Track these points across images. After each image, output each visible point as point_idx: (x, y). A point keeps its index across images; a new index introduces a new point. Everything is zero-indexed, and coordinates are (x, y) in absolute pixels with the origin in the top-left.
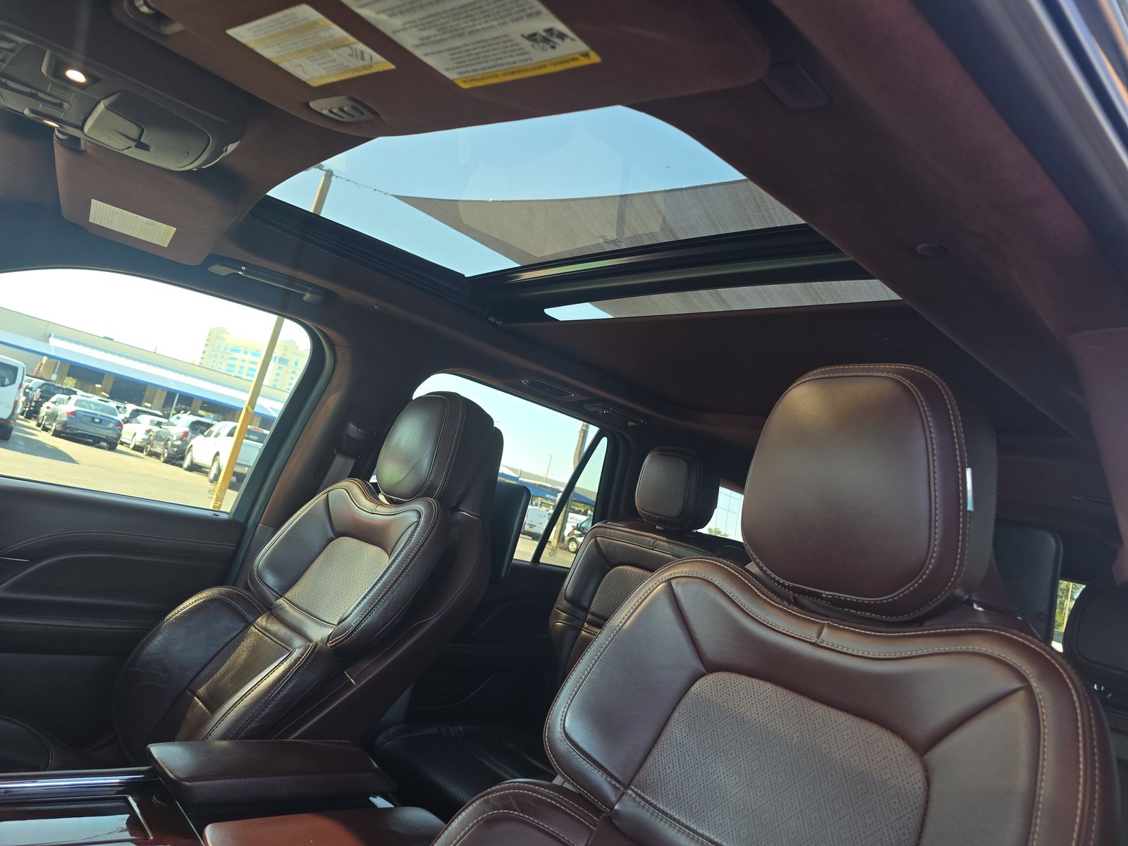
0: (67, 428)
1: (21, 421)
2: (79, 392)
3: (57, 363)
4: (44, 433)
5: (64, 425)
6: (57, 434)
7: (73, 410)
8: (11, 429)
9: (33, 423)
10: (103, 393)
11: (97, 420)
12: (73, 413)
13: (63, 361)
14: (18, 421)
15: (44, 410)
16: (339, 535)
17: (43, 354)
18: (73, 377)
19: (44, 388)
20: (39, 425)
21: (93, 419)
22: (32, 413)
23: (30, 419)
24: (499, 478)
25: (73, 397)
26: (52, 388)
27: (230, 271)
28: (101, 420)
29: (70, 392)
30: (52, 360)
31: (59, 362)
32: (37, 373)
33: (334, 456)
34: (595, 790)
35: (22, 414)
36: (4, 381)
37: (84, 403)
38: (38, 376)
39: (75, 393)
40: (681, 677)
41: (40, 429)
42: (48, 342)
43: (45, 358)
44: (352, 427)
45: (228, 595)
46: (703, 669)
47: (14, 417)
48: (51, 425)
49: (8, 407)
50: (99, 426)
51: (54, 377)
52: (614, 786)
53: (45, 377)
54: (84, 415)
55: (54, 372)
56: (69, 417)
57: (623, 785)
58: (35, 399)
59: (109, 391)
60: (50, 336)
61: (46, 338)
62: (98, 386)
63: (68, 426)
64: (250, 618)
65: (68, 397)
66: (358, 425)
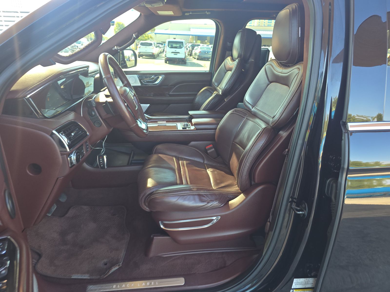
0: (200, 57)
1: (189, 57)
2: (201, 45)
3: (194, 37)
4: (195, 59)
5: (199, 56)
6: (198, 59)
7: (200, 51)
8: (186, 60)
9: (192, 57)
10: (208, 43)
11: (206, 52)
12: (200, 52)
13: (195, 35)
14: (187, 58)
15: (193, 53)
16: (227, 71)
17: (190, 35)
18: (199, 40)
19: (192, 46)
20: (193, 57)
21: (205, 52)
22: (191, 55)
23: (191, 56)
24: (262, 49)
25: (199, 47)
26: (194, 45)
27: (189, 14)
28: (207, 52)
29: (199, 45)
30: (193, 36)
31: (194, 36)
32: (190, 42)
33: (226, 52)
34: (249, 108)
35: (188, 55)
36: (181, 47)
37: (202, 48)
38: (191, 42)
39: (200, 45)
40: (265, 85)
41: (194, 59)
42: (190, 31)
43: (191, 36)
44: (228, 43)
45: (208, 88)
46: (269, 83)
47: (186, 57)
48: (196, 57)
49: (184, 54)
50: (207, 54)
51: (194, 42)
52: (252, 107)
53: (193, 42)
54: (203, 52)
55: (194, 40)
56: (199, 53)
57: (253, 107)
58: (191, 50)
59: (209, 42)
60: (190, 29)
61: (189, 29)
62: (206, 41)
63: (200, 56)
64: (212, 92)
65: (198, 47)
66: (230, 42)
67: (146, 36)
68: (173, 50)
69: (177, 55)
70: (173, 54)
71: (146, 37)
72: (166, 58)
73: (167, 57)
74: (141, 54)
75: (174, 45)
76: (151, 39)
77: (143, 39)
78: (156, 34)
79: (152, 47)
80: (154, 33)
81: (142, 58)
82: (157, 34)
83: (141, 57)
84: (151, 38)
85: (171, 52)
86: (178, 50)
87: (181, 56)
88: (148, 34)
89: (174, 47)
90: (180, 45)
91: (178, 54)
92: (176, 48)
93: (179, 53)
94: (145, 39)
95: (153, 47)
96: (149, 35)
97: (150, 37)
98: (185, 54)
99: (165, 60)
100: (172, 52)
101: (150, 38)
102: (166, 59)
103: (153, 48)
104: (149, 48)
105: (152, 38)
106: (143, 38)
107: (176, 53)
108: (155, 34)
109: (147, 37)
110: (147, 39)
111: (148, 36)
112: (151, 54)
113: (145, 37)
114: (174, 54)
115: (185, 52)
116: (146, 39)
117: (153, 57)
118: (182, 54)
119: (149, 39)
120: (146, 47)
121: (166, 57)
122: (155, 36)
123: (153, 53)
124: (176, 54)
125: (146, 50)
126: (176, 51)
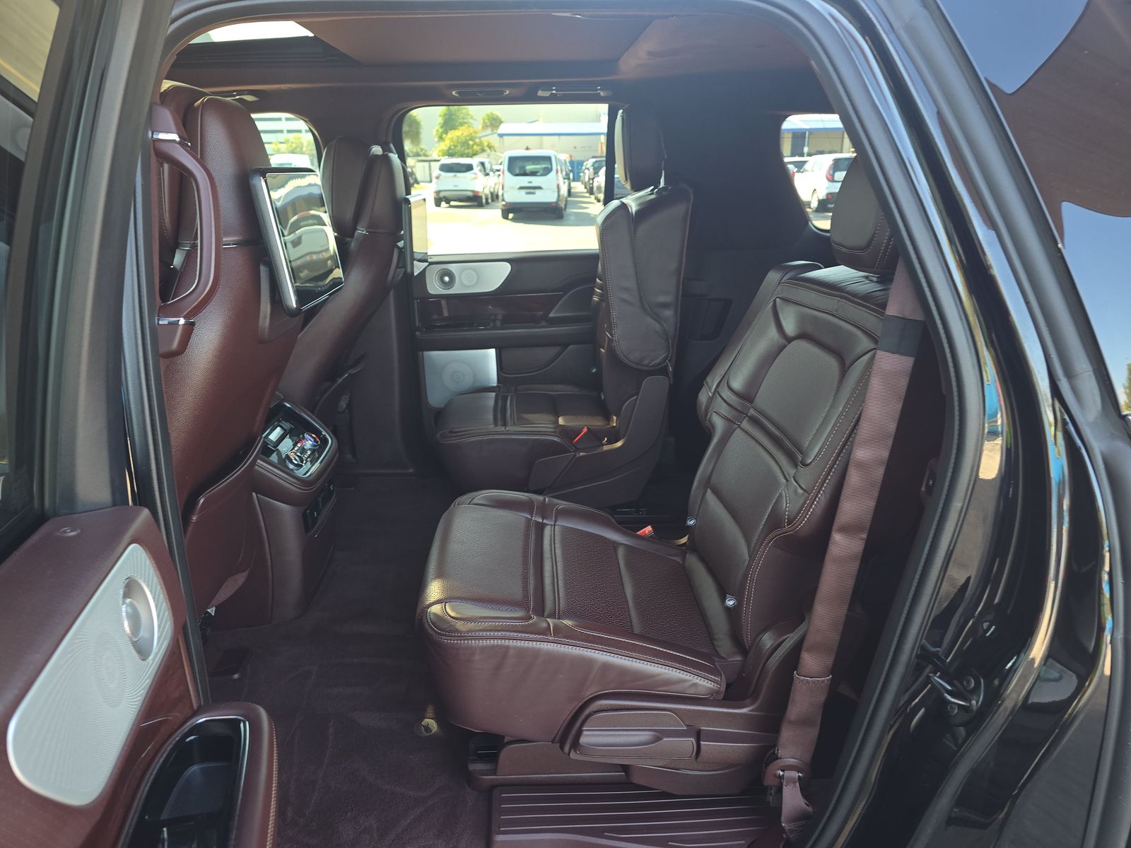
8: (564, 209)
36: (547, 170)
47: (561, 199)
49: (554, 192)
67: (475, 144)
68: (524, 180)
69: (534, 193)
70: (524, 191)
71: (475, 147)
72: (504, 205)
73: (507, 203)
74: (442, 195)
75: (529, 167)
76: (489, 151)
77: (466, 151)
78: (501, 136)
79: (473, 176)
80: (496, 135)
81: (447, 205)
82: (505, 137)
83: (443, 204)
84: (490, 147)
85: (518, 187)
86: (536, 181)
87: (546, 196)
88: (480, 138)
89: (528, 172)
90: (543, 164)
91: (537, 191)
92: (533, 174)
93: (540, 188)
94: (473, 150)
95: (475, 174)
96: (483, 139)
97: (486, 144)
98: (559, 191)
99: (503, 211)
100: (521, 188)
101: (486, 148)
102: (504, 208)
103: (475, 178)
104: (465, 177)
105: (493, 148)
106: (468, 148)
107: (531, 189)
108: (498, 138)
109: (478, 145)
110: (477, 152)
111: (481, 142)
112: (470, 194)
113: (473, 146)
114: (527, 193)
115: (558, 186)
116: (475, 152)
117: (476, 203)
118: (548, 189)
119: (483, 150)
120: (455, 176)
121: (504, 203)
122: (500, 142)
123: (477, 192)
124: (533, 191)
125: (456, 184)
126: (530, 182)
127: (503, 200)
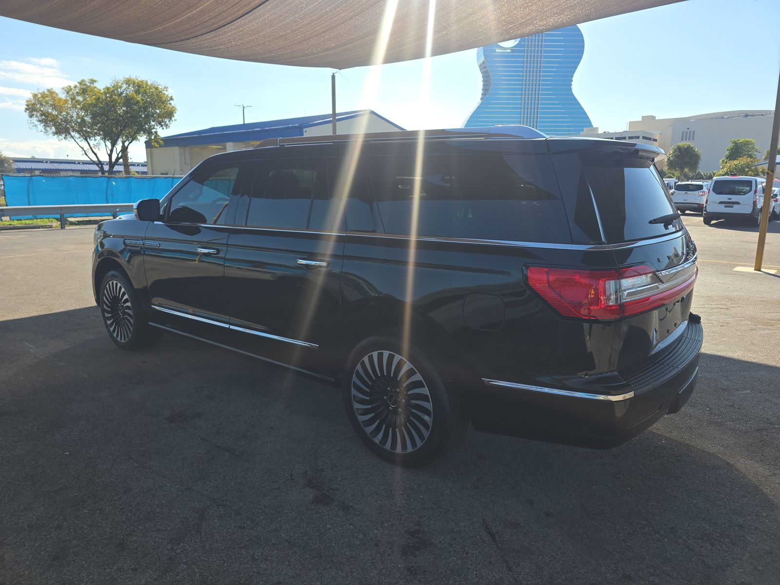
68: (725, 198)
69: (732, 207)
70: (723, 205)
72: (706, 214)
73: (709, 213)
79: (702, 194)
85: (719, 202)
86: (735, 198)
87: (742, 209)
90: (743, 186)
91: (735, 206)
93: (738, 203)
95: (703, 192)
98: (755, 205)
99: (705, 218)
100: (721, 203)
102: (706, 216)
104: (694, 194)
107: (730, 204)
112: (696, 206)
114: (725, 207)
115: (755, 202)
118: (745, 204)
120: (686, 193)
123: (701, 205)
125: (686, 199)
126: (729, 199)
127: (706, 211)
